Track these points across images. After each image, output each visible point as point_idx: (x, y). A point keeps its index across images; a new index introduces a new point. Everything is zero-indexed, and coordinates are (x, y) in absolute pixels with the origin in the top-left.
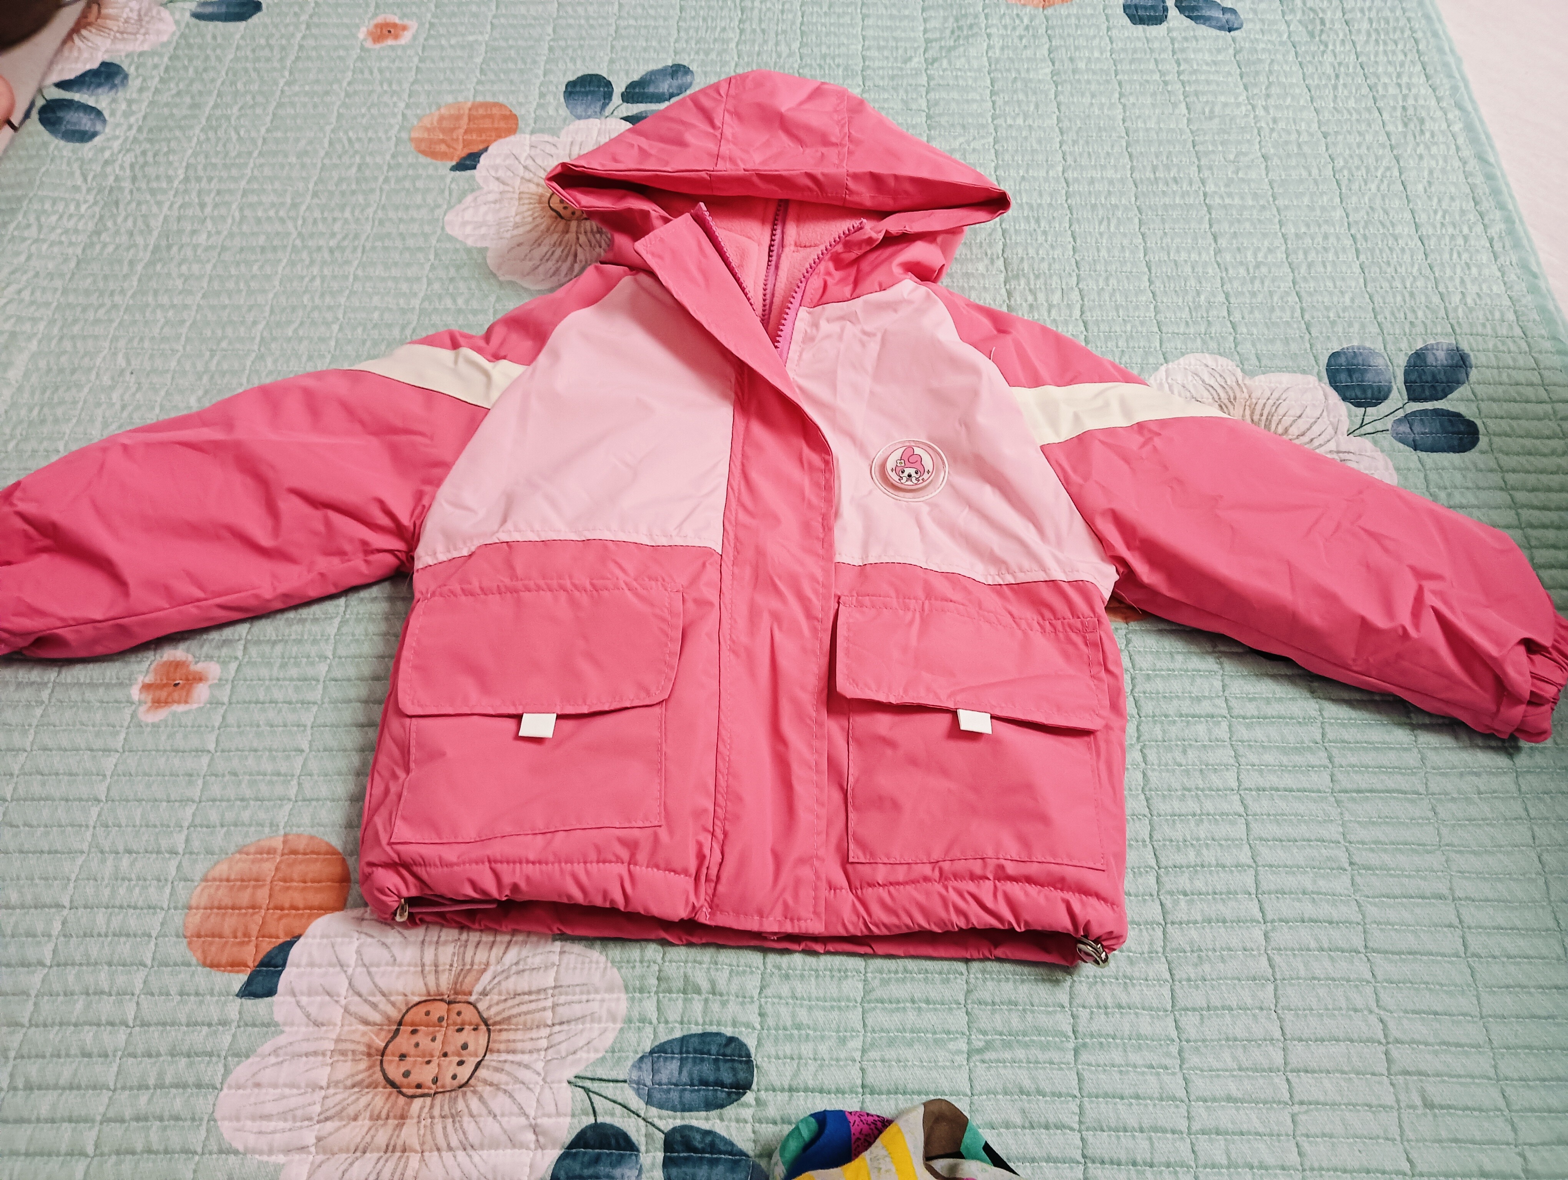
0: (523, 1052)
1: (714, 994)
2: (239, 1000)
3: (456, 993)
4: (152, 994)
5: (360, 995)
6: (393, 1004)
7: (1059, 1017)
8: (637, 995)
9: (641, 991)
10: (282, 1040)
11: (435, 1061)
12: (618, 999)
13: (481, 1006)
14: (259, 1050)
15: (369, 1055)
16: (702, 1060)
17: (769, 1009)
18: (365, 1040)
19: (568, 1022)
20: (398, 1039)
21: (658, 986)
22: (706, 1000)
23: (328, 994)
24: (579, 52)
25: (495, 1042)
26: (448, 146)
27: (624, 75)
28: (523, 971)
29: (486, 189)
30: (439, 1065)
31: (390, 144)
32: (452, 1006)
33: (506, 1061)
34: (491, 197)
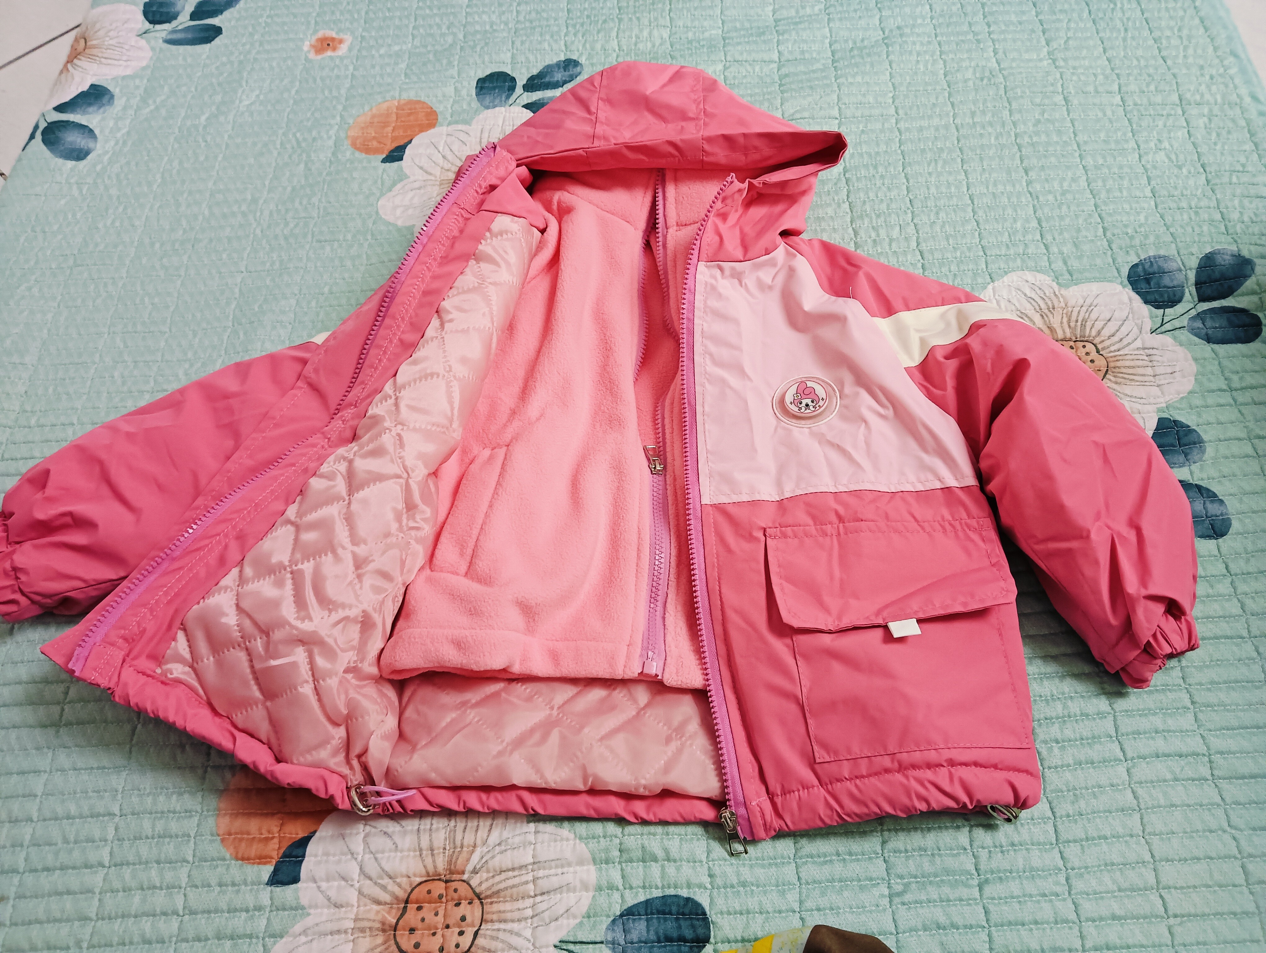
0: (513, 921)
1: (669, 860)
2: (269, 888)
3: (452, 873)
4: (196, 887)
5: (371, 879)
7: (963, 858)
8: (604, 865)
9: (607, 862)
10: (309, 921)
11: (440, 932)
12: (588, 871)
13: (474, 883)
14: (291, 931)
15: (384, 931)
16: (665, 920)
17: (717, 870)
18: (379, 917)
19: (548, 892)
20: (406, 916)
21: (621, 856)
22: (663, 867)
23: (343, 879)
24: (486, 49)
25: (488, 913)
26: (380, 142)
27: (524, 70)
28: (506, 850)
29: (412, 178)
30: (443, 936)
31: (331, 143)
32: (448, 884)
33: (499, 930)
34: (417, 185)
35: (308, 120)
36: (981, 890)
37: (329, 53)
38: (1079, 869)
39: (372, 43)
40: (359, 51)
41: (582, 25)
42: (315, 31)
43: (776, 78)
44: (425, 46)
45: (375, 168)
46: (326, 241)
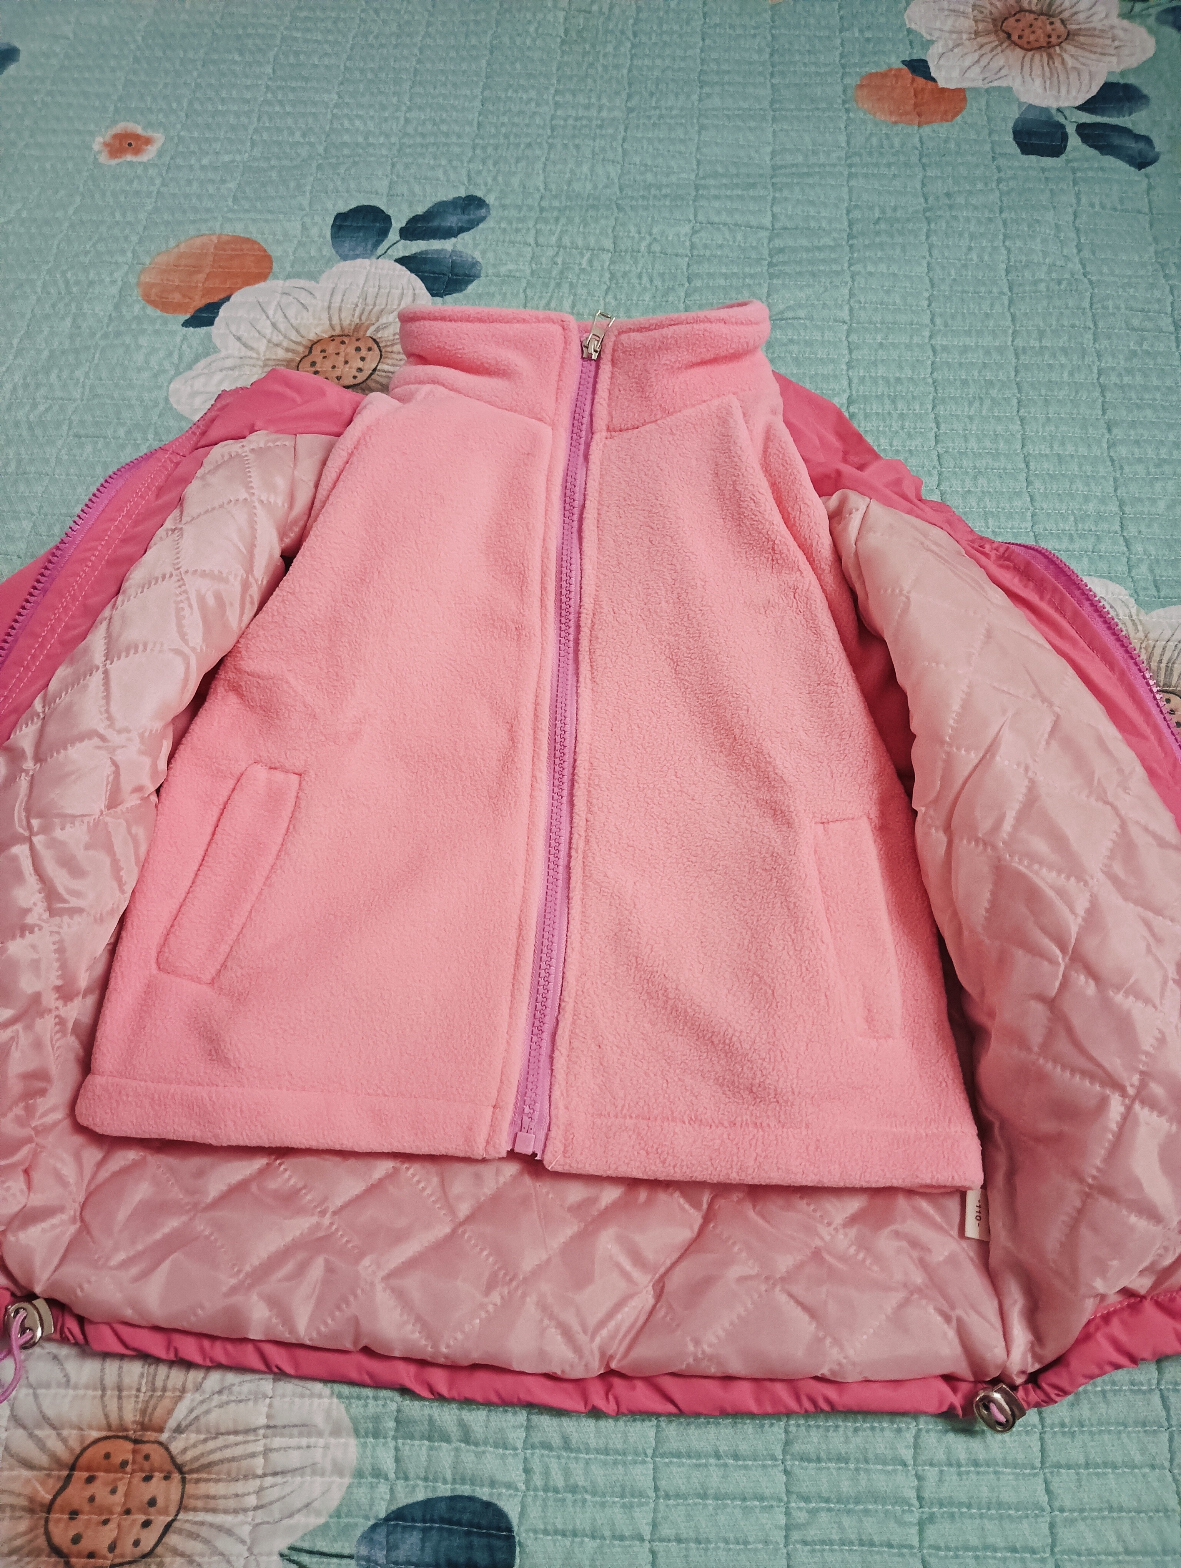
0: (226, 1512)
1: (467, 1441)
3: (144, 1429)
5: (24, 1427)
6: (64, 1441)
7: (900, 1478)
8: (371, 1440)
9: (376, 1435)
11: (115, 1519)
12: (346, 1445)
13: (176, 1447)
15: (31, 1512)
16: (451, 1532)
17: (536, 1463)
18: (28, 1490)
19: (283, 1473)
20: (70, 1491)
21: (397, 1430)
22: (457, 1450)
24: (353, 171)
25: (190, 1497)
26: (184, 296)
27: (405, 207)
28: (227, 1403)
29: (223, 354)
30: (119, 1526)
31: (114, 290)
32: (138, 1446)
33: (202, 1523)
34: (229, 363)
35: (87, 253)
36: (921, 1532)
37: (129, 158)
38: (1071, 1511)
39: (193, 147)
40: (172, 158)
41: (496, 148)
42: (114, 122)
43: (766, 253)
44: (268, 159)
45: (172, 333)
46: (87, 436)
